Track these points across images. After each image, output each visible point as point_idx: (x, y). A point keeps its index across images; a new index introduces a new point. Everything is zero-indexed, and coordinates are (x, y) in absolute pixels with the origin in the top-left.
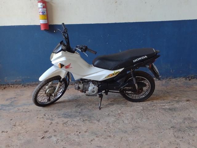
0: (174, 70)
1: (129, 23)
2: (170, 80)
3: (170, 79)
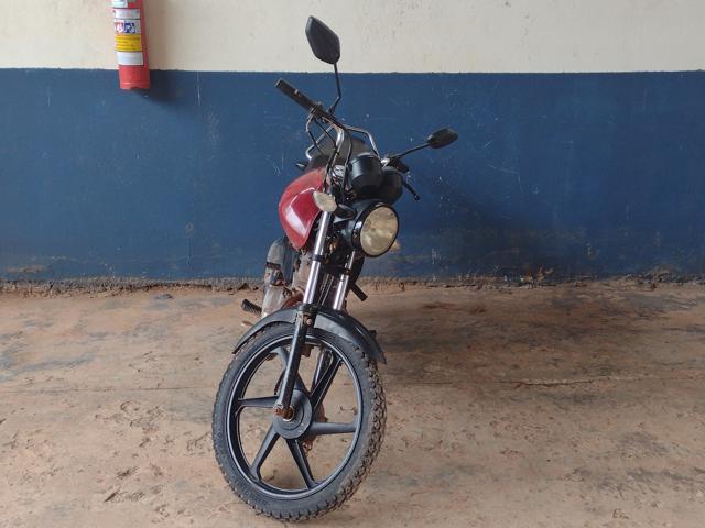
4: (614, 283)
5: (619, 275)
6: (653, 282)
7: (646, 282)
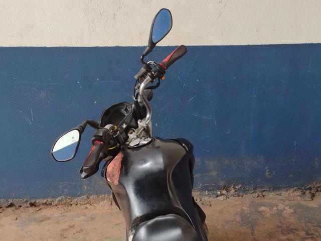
4: (284, 194)
5: (288, 187)
6: (312, 192)
7: (308, 192)
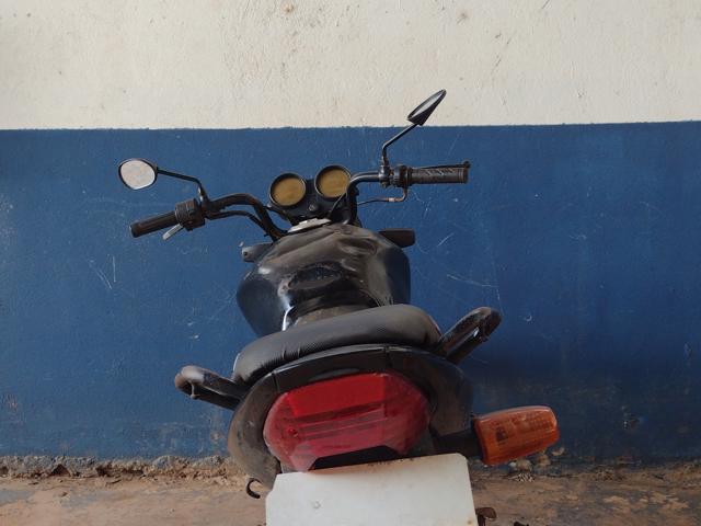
0: (641, 420)
1: (368, 130)
2: (620, 478)
3: (621, 471)
